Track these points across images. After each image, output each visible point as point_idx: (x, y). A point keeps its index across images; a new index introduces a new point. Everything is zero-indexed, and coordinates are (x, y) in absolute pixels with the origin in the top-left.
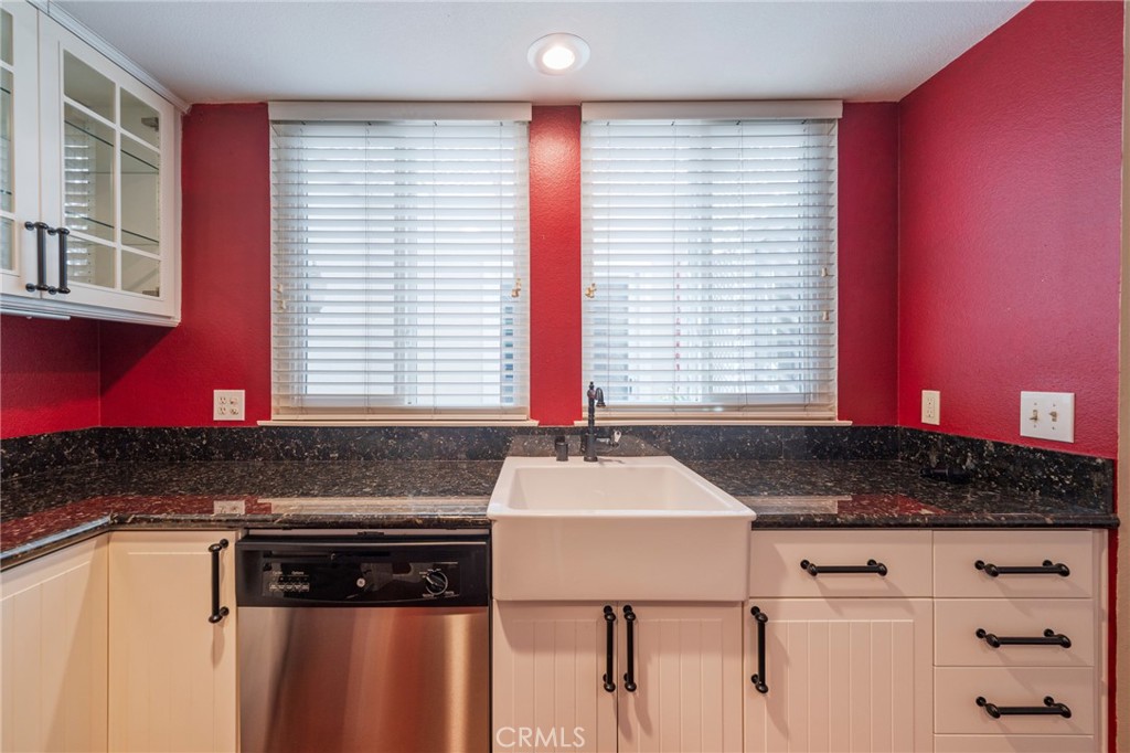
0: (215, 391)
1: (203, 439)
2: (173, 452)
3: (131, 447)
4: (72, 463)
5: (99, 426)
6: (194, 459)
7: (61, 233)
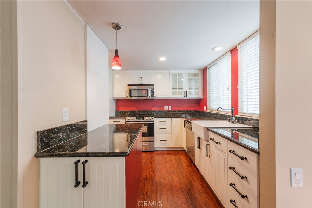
0: (204, 107)
3: (200, 113)
5: (199, 110)
7: (187, 91)
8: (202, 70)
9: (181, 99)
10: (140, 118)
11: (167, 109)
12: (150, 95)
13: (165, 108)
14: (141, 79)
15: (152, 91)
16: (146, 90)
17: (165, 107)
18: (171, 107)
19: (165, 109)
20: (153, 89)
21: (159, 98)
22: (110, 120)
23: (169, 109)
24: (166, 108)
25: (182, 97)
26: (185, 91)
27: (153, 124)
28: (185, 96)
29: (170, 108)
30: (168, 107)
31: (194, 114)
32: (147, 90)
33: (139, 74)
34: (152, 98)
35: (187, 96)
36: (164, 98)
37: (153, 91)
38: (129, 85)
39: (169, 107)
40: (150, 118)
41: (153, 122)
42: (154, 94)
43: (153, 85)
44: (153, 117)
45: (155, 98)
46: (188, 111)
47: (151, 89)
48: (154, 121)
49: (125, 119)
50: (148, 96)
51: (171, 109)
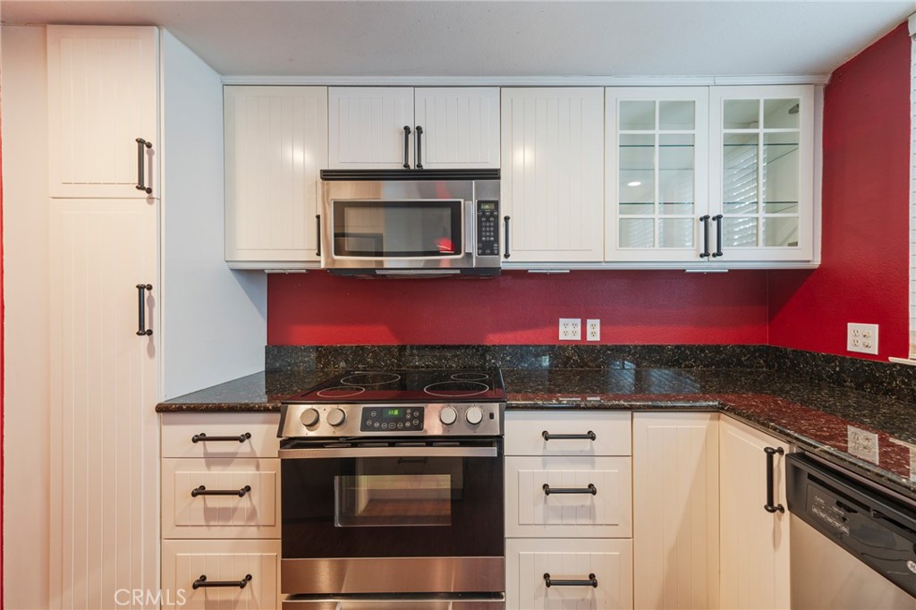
0: (849, 324)
1: (836, 366)
2: (812, 373)
3: (785, 363)
4: (746, 366)
5: (767, 344)
6: (829, 382)
7: (718, 218)
8: (824, 74)
9: (678, 275)
10: (393, 409)
11: (578, 337)
12: (470, 243)
13: (562, 329)
14: (413, 134)
15: (490, 218)
16: (447, 212)
17: (562, 321)
18: (597, 322)
19: (562, 337)
20: (497, 204)
21: (532, 268)
22: (162, 423)
23: (590, 338)
24: (570, 328)
25: (685, 255)
26: (705, 219)
27: (497, 464)
28: (706, 254)
29: (594, 331)
30: (578, 321)
31: (740, 363)
32: (455, 208)
33: (400, 108)
34: (489, 261)
35: (719, 253)
36: (566, 269)
37: (497, 218)
38: (328, 175)
39: (589, 322)
40: (474, 413)
41: (492, 452)
42: (497, 240)
43: (494, 175)
44: (495, 408)
45: (503, 264)
46: (702, 349)
47: (480, 203)
48: (498, 441)
49: (278, 416)
50: (456, 248)
51: (597, 338)
